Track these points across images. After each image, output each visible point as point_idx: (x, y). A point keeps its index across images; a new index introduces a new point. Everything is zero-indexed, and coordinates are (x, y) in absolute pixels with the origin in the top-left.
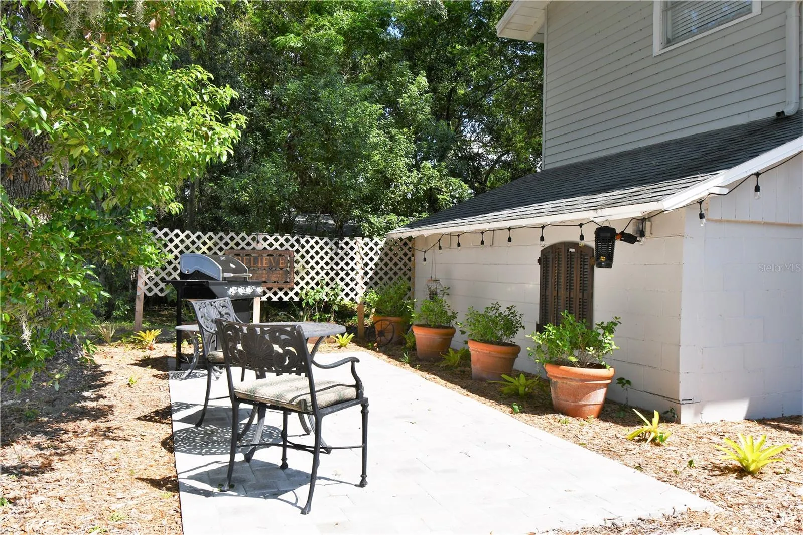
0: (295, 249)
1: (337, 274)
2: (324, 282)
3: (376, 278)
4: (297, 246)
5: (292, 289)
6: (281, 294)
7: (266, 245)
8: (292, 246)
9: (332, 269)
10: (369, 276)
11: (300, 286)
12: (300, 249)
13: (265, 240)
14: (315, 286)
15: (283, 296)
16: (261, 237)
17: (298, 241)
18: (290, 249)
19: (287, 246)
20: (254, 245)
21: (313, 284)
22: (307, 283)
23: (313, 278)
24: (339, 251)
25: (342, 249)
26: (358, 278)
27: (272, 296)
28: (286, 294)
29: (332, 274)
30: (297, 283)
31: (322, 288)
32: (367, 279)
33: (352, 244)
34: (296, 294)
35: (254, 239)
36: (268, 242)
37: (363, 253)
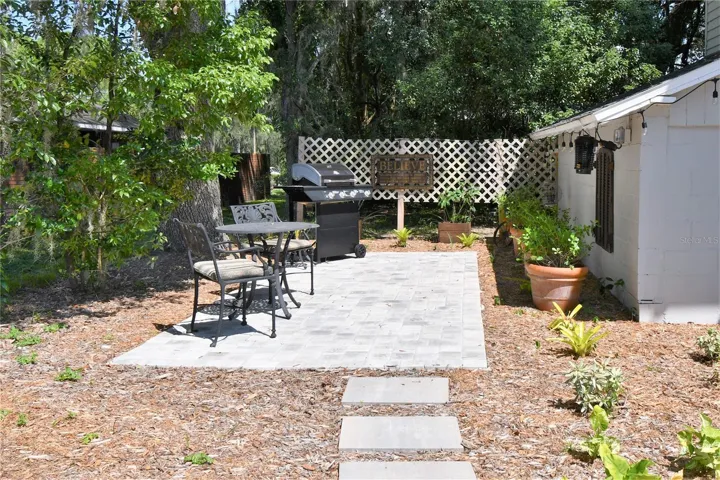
0: (434, 152)
1: (477, 176)
2: (464, 184)
3: (516, 180)
4: (436, 150)
5: (431, 191)
6: (422, 196)
7: (407, 150)
8: (432, 150)
9: (472, 171)
10: (509, 177)
11: (439, 188)
12: (439, 152)
13: (407, 145)
14: (455, 188)
15: (424, 198)
16: (402, 143)
17: (437, 145)
18: (430, 153)
19: (427, 150)
20: (397, 149)
21: (452, 186)
22: (447, 185)
23: (452, 181)
24: (479, 153)
25: (482, 151)
26: (498, 180)
27: (414, 198)
28: (427, 196)
29: (472, 175)
30: (437, 185)
31: (461, 189)
32: (507, 180)
33: (492, 146)
34: (436, 196)
35: (396, 145)
36: (409, 147)
37: (502, 154)
